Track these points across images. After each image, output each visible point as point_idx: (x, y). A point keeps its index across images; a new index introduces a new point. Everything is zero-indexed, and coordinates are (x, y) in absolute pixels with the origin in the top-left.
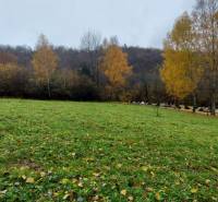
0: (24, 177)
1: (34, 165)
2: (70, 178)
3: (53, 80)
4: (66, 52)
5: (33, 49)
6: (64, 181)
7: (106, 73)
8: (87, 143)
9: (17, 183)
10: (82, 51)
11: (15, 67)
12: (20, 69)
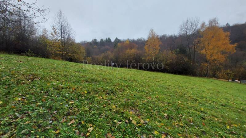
0: (131, 119)
1: (138, 113)
2: (161, 133)
3: (156, 59)
4: (167, 38)
5: (146, 39)
6: (156, 133)
7: (203, 52)
8: (178, 109)
9: (127, 121)
10: (180, 36)
11: (135, 51)
12: (138, 52)
